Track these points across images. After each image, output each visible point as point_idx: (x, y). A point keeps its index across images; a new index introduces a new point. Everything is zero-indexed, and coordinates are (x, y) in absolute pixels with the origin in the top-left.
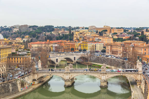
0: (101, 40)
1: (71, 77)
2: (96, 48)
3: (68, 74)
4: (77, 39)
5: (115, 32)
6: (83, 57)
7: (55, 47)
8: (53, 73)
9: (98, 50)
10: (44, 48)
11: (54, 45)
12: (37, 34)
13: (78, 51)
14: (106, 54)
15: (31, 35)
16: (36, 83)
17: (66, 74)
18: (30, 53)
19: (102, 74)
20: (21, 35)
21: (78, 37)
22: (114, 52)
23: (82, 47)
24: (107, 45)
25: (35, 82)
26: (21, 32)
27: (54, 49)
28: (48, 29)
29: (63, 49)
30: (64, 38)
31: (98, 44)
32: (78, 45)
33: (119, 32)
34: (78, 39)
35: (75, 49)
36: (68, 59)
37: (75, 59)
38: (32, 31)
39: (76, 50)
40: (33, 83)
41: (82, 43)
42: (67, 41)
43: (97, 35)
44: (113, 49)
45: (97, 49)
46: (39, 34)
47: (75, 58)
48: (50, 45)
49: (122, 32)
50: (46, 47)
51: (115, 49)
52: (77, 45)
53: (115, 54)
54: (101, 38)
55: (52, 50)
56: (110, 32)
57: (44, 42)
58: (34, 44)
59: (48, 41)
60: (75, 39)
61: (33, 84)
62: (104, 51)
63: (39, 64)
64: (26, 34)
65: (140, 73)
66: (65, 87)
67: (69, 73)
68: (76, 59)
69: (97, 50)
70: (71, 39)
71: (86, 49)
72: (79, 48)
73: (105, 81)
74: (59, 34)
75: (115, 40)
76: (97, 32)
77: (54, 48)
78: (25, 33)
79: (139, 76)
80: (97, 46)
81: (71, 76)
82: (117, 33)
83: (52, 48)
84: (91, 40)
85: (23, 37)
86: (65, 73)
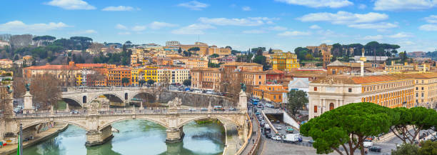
0: (184, 64)
1: (102, 126)
2: (173, 78)
3: (95, 119)
4: (138, 62)
5: (215, 53)
6: (145, 94)
7: (88, 76)
8: (57, 117)
9: (179, 82)
10: (61, 77)
11: (84, 73)
12: (50, 52)
13: (138, 83)
14: (192, 87)
15: (35, 54)
16: (13, 143)
17: (90, 119)
18: (12, 80)
19: (170, 117)
20: (13, 54)
21: (141, 58)
22: (206, 84)
23: (146, 76)
24: (193, 71)
25: (11, 139)
26: (13, 49)
27: (84, 81)
28: (80, 44)
29: (106, 80)
30: (111, 60)
31: (179, 70)
32: (138, 73)
33: (223, 54)
34: (141, 63)
35: (131, 80)
36: (113, 98)
37: (126, 98)
38: (40, 47)
39: (133, 81)
40: (4, 142)
41: (146, 69)
42: (117, 66)
43: (178, 56)
44: (205, 77)
45: (176, 79)
46: (56, 53)
47: (126, 94)
48: (75, 73)
49: (227, 54)
50: (65, 76)
51: (208, 77)
52: (135, 72)
53: (209, 87)
54: (185, 61)
55: (79, 82)
56: (207, 53)
57: (59, 67)
58: (37, 70)
59: (72, 63)
60: (133, 61)
61: (5, 145)
62: (188, 83)
63: (25, 100)
64: (25, 53)
65: (243, 112)
66: (86, 146)
67: (98, 117)
68: (129, 97)
69: (176, 82)
70: (127, 63)
71: (154, 80)
72: (140, 77)
73: (175, 130)
74: (102, 53)
75: (211, 65)
76: (180, 51)
77: (84, 78)
78: (23, 52)
79: (242, 117)
80: (176, 74)
81: (103, 123)
82: (218, 56)
83: (79, 78)
84: (165, 62)
85: (17, 59)
86: (87, 117)
